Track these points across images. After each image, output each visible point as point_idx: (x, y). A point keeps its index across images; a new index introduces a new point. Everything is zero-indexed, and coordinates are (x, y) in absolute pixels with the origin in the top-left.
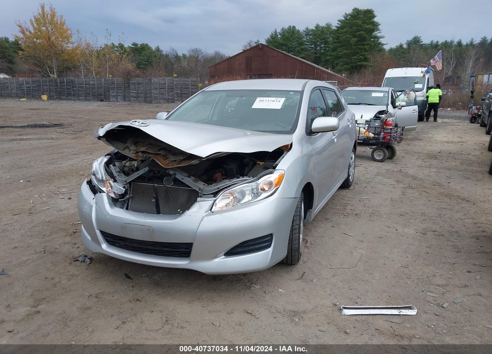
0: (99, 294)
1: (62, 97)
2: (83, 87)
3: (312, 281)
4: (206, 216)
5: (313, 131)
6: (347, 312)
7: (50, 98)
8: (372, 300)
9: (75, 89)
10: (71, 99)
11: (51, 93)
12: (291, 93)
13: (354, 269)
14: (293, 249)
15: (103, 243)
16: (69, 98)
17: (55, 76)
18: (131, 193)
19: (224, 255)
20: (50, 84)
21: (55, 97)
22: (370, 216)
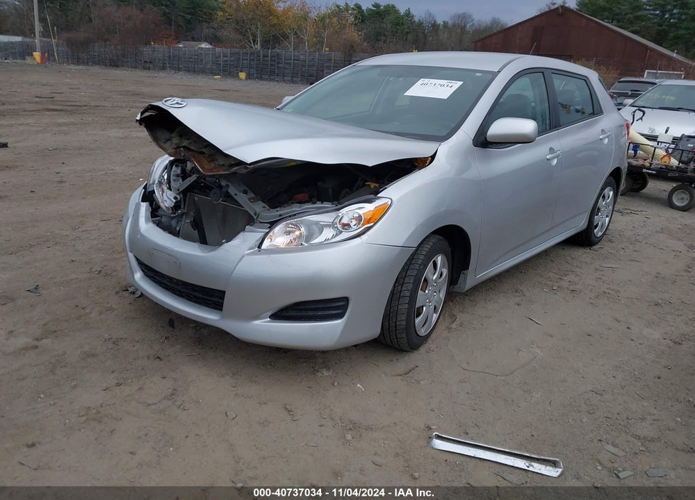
0: (121, 339)
1: (263, 76)
2: (290, 63)
3: (418, 382)
4: (248, 254)
5: (488, 140)
6: (440, 445)
7: (249, 77)
8: (497, 434)
9: (280, 65)
10: (273, 80)
11: (251, 70)
12: (478, 74)
13: (503, 378)
14: (398, 328)
15: (136, 272)
16: (272, 77)
17: (258, 46)
18: (186, 208)
19: (270, 317)
20: (252, 58)
21: (255, 76)
22: (597, 297)
